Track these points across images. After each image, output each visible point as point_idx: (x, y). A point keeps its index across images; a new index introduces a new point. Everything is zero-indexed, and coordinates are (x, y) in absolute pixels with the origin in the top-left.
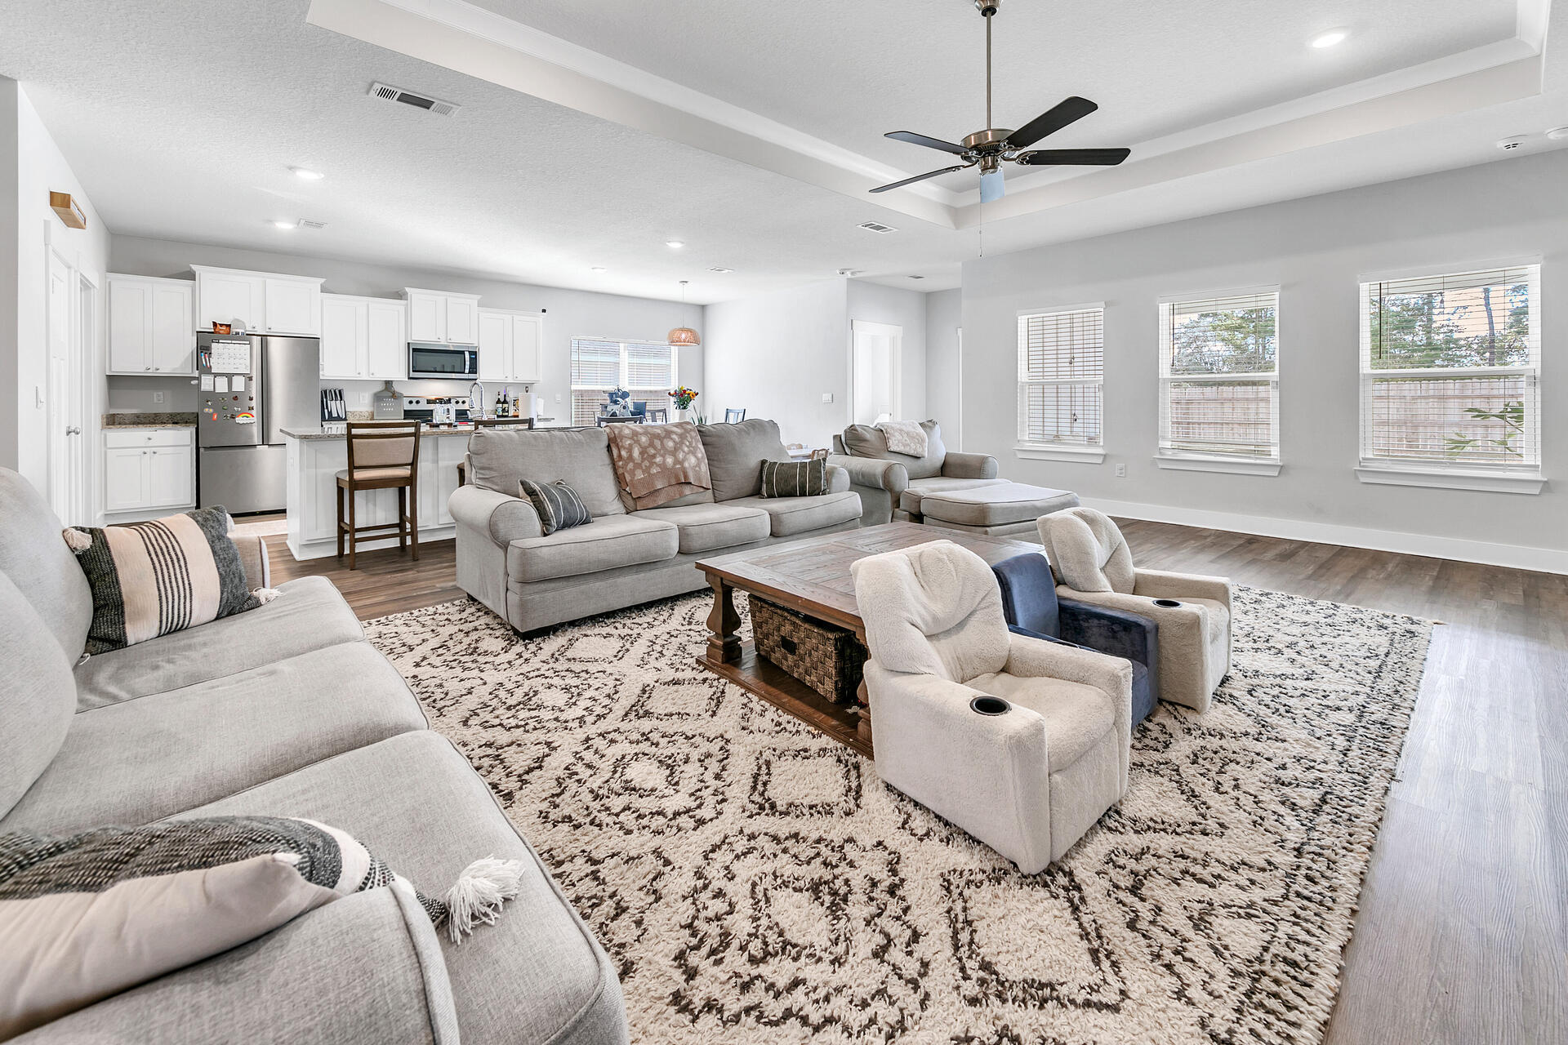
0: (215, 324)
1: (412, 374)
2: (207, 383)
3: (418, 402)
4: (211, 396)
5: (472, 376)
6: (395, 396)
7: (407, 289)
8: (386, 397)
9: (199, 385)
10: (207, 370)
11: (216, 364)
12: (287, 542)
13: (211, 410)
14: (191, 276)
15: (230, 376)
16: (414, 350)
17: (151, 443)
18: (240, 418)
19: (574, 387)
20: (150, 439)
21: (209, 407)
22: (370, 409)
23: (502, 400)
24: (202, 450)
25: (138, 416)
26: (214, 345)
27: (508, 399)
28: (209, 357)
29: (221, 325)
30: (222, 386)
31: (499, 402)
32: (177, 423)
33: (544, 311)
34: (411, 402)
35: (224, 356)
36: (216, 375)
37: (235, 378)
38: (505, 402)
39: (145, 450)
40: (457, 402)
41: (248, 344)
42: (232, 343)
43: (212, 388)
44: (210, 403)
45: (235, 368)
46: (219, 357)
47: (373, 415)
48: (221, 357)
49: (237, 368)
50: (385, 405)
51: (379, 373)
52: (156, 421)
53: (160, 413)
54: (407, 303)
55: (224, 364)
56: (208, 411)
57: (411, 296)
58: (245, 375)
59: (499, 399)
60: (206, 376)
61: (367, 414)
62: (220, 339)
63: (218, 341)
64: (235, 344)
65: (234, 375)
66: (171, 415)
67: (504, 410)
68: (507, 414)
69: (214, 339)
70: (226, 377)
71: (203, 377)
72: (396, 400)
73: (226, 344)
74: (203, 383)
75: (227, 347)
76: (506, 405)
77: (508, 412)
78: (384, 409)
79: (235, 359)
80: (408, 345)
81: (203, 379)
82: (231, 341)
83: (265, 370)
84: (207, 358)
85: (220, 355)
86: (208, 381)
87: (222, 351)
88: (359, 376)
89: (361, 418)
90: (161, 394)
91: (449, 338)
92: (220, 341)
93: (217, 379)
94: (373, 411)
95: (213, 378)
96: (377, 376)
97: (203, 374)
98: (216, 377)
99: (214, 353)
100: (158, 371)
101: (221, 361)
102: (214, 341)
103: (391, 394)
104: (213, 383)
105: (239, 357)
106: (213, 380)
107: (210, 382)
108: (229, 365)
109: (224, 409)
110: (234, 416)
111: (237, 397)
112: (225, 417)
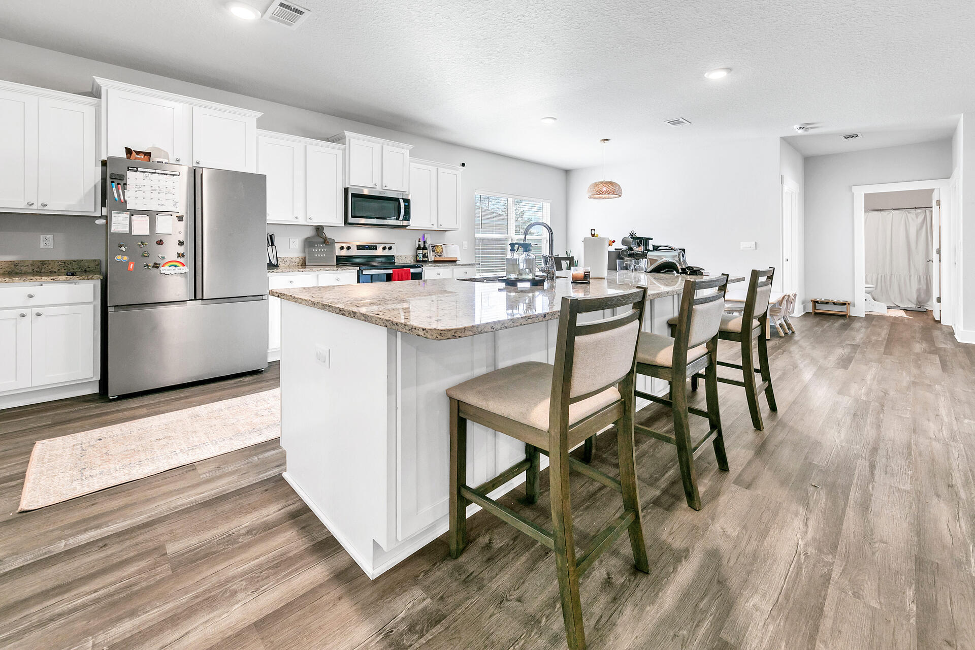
0: (129, 151)
1: (351, 220)
2: (119, 222)
3: (349, 248)
4: (127, 240)
5: (405, 223)
6: (327, 242)
7: (347, 133)
8: (318, 243)
9: (107, 226)
10: (122, 206)
11: (133, 199)
12: (285, 475)
13: (125, 258)
14: (95, 93)
15: (152, 215)
16: (353, 195)
17: (32, 302)
18: (167, 267)
19: (478, 235)
20: (31, 296)
21: (123, 253)
22: (301, 255)
23: (422, 246)
24: (111, 310)
25: (16, 264)
26: (130, 175)
27: (427, 245)
28: (124, 189)
29: (138, 153)
30: (141, 227)
31: (419, 248)
32: (73, 274)
33: (463, 165)
34: (342, 248)
35: (143, 189)
36: (133, 213)
37: (160, 219)
38: (425, 248)
39: (23, 311)
40: (384, 248)
41: (176, 175)
42: (155, 173)
43: (127, 230)
44: (123, 249)
45: (159, 205)
46: (137, 189)
47: (305, 261)
48: (140, 189)
49: (162, 205)
50: (316, 250)
51: (308, 217)
52: (43, 271)
53: (48, 261)
54: (346, 147)
55: (144, 198)
56: (122, 258)
57: (349, 140)
58: (171, 213)
59: (419, 245)
60: (117, 213)
61: (298, 260)
62: (137, 168)
63: (134, 171)
64: (159, 174)
65: (158, 213)
66: (65, 263)
67: (424, 256)
68: (427, 259)
69: (128, 167)
70: (148, 216)
71: (113, 215)
72: (328, 247)
73: (146, 174)
74: (112, 223)
75: (148, 178)
76: (426, 251)
77: (427, 257)
78: (316, 255)
79: (159, 193)
80: (346, 190)
81: (113, 217)
82: (153, 171)
83: (199, 208)
84: (121, 191)
85: (138, 187)
86: (120, 221)
87: (140, 182)
88: (296, 220)
89: (292, 264)
90: (50, 237)
91: (384, 185)
92: (137, 171)
93: (134, 218)
94: (305, 257)
95: (128, 216)
96: (306, 220)
97: (113, 212)
98: (133, 215)
99: (128, 184)
100: (46, 208)
101: (140, 194)
102: (128, 170)
103: (322, 240)
104: (128, 223)
105: (165, 190)
106: (128, 219)
107: (123, 222)
108: (152, 200)
109: (144, 256)
110: (158, 266)
111: (161, 240)
112: (145, 266)
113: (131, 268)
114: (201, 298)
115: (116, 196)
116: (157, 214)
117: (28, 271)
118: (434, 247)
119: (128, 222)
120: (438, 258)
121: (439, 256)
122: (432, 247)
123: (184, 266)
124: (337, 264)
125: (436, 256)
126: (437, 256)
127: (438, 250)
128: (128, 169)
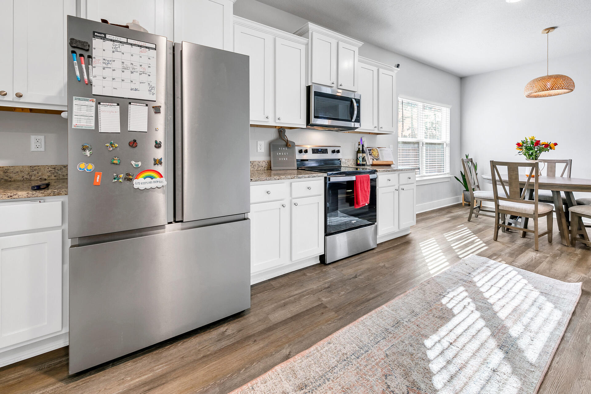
1: (312, 121)
2: (82, 113)
3: (306, 151)
5: (357, 125)
6: (289, 145)
7: (310, 25)
8: (281, 146)
11: (101, 79)
13: (90, 167)
15: (123, 104)
16: (315, 94)
18: (141, 179)
19: (399, 139)
21: (87, 159)
22: (267, 159)
23: (361, 149)
26: (97, 43)
27: (365, 149)
28: (88, 64)
30: (110, 120)
31: (358, 152)
33: (398, 66)
34: (301, 151)
35: (114, 65)
36: (100, 99)
37: (133, 109)
38: (363, 152)
40: (333, 152)
41: (152, 48)
42: (127, 43)
43: (92, 125)
44: (88, 153)
45: (132, 89)
46: (105, 66)
47: (270, 165)
48: (109, 66)
49: (136, 90)
50: (280, 154)
51: (277, 117)
52: (33, 178)
53: (38, 166)
54: (309, 41)
55: (113, 79)
56: (86, 167)
57: (312, 34)
58: (147, 103)
59: (359, 149)
60: (80, 100)
61: (264, 164)
62: (105, 34)
63: (101, 38)
64: (132, 45)
65: (131, 101)
66: (55, 168)
67: (363, 159)
68: (365, 163)
69: (94, 32)
70: (118, 105)
71: (75, 102)
72: (289, 149)
73: (116, 43)
74: (74, 114)
75: (119, 49)
76: (364, 155)
77: (366, 161)
78: (280, 159)
79: (132, 73)
80: (309, 88)
81: (74, 106)
82: (124, 40)
83: (178, 98)
84: (84, 66)
85: (107, 63)
86: (84, 111)
87: (109, 55)
88: (266, 120)
89: (259, 169)
90: (42, 138)
91: (340, 84)
92: (104, 38)
93: (101, 107)
94: (270, 161)
95: (94, 104)
96: (275, 121)
97: (74, 97)
98: (99, 103)
99: (93, 56)
100: (22, 100)
101: (107, 72)
102: (94, 36)
103: (284, 143)
104: (94, 115)
105: (139, 69)
106: (94, 109)
107: (87, 113)
108: (123, 83)
109: (114, 164)
110: (131, 177)
111: (135, 141)
112: (115, 179)
113: (98, 181)
114: (180, 220)
115: (78, 73)
116: (130, 103)
117: (18, 179)
118: (370, 150)
119: (93, 113)
120: (375, 162)
121: (377, 160)
122: (368, 150)
123: (162, 177)
124: (298, 169)
125: (373, 160)
126: (375, 160)
127: (374, 153)
128: (94, 34)
